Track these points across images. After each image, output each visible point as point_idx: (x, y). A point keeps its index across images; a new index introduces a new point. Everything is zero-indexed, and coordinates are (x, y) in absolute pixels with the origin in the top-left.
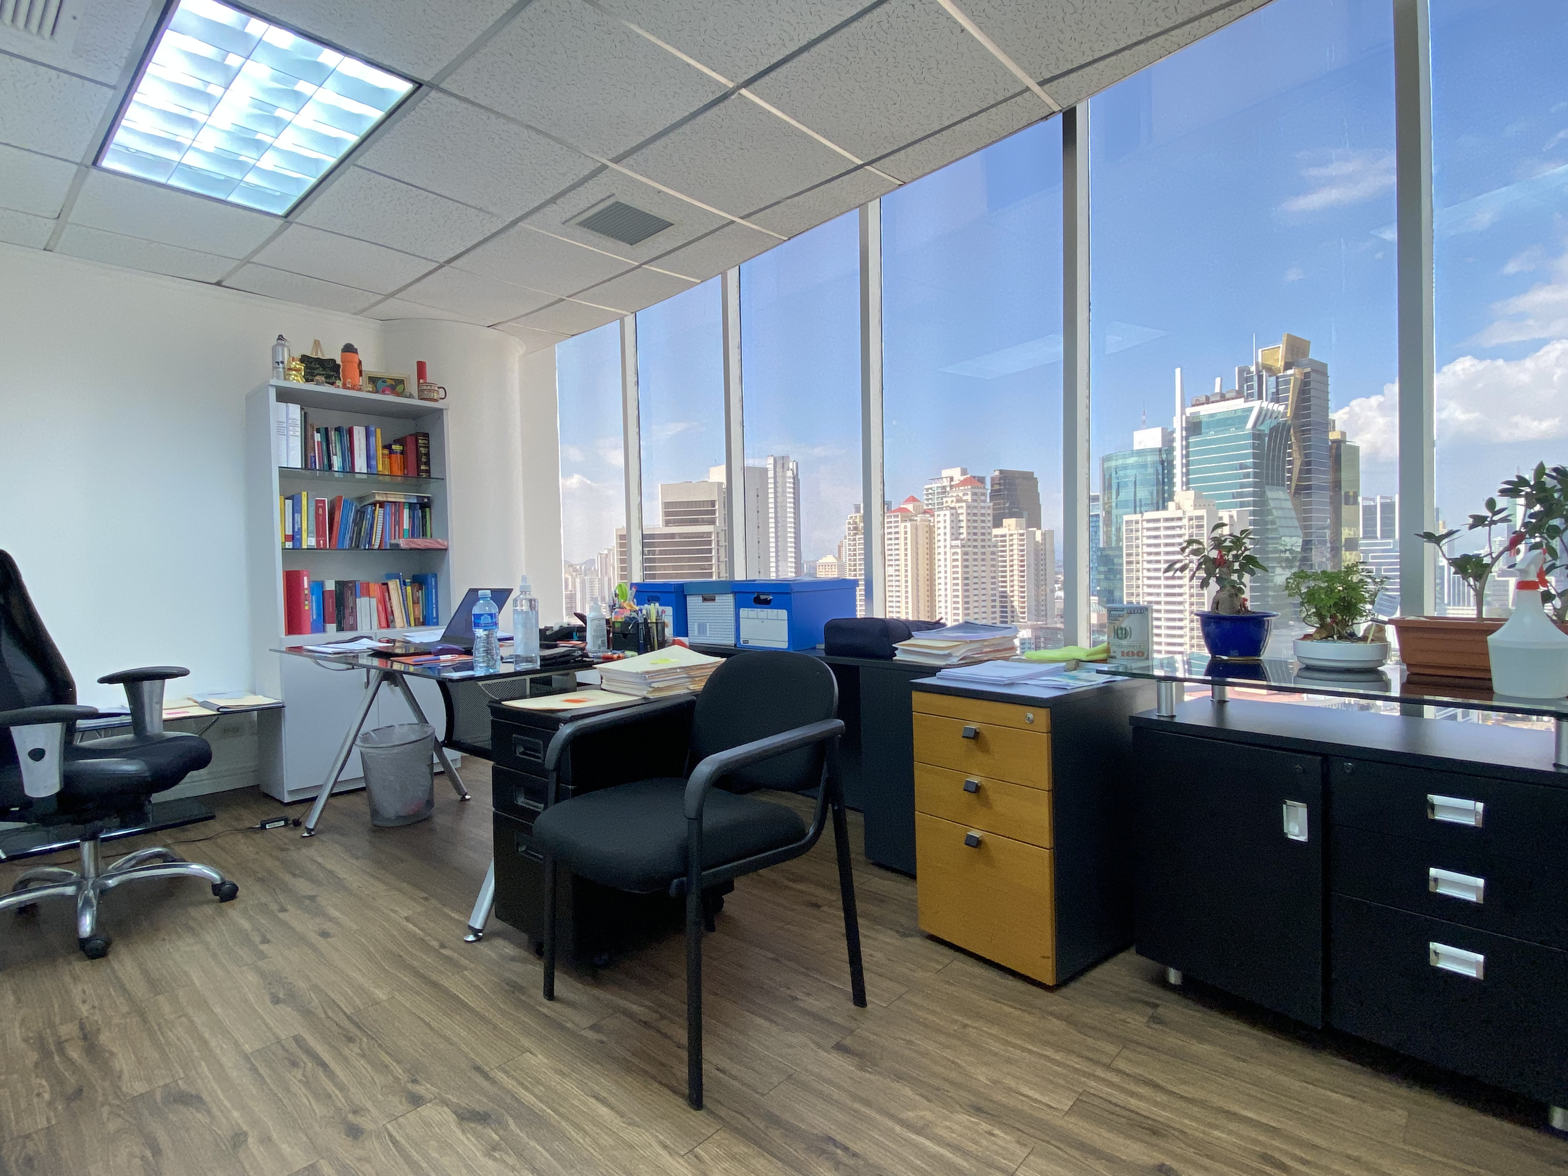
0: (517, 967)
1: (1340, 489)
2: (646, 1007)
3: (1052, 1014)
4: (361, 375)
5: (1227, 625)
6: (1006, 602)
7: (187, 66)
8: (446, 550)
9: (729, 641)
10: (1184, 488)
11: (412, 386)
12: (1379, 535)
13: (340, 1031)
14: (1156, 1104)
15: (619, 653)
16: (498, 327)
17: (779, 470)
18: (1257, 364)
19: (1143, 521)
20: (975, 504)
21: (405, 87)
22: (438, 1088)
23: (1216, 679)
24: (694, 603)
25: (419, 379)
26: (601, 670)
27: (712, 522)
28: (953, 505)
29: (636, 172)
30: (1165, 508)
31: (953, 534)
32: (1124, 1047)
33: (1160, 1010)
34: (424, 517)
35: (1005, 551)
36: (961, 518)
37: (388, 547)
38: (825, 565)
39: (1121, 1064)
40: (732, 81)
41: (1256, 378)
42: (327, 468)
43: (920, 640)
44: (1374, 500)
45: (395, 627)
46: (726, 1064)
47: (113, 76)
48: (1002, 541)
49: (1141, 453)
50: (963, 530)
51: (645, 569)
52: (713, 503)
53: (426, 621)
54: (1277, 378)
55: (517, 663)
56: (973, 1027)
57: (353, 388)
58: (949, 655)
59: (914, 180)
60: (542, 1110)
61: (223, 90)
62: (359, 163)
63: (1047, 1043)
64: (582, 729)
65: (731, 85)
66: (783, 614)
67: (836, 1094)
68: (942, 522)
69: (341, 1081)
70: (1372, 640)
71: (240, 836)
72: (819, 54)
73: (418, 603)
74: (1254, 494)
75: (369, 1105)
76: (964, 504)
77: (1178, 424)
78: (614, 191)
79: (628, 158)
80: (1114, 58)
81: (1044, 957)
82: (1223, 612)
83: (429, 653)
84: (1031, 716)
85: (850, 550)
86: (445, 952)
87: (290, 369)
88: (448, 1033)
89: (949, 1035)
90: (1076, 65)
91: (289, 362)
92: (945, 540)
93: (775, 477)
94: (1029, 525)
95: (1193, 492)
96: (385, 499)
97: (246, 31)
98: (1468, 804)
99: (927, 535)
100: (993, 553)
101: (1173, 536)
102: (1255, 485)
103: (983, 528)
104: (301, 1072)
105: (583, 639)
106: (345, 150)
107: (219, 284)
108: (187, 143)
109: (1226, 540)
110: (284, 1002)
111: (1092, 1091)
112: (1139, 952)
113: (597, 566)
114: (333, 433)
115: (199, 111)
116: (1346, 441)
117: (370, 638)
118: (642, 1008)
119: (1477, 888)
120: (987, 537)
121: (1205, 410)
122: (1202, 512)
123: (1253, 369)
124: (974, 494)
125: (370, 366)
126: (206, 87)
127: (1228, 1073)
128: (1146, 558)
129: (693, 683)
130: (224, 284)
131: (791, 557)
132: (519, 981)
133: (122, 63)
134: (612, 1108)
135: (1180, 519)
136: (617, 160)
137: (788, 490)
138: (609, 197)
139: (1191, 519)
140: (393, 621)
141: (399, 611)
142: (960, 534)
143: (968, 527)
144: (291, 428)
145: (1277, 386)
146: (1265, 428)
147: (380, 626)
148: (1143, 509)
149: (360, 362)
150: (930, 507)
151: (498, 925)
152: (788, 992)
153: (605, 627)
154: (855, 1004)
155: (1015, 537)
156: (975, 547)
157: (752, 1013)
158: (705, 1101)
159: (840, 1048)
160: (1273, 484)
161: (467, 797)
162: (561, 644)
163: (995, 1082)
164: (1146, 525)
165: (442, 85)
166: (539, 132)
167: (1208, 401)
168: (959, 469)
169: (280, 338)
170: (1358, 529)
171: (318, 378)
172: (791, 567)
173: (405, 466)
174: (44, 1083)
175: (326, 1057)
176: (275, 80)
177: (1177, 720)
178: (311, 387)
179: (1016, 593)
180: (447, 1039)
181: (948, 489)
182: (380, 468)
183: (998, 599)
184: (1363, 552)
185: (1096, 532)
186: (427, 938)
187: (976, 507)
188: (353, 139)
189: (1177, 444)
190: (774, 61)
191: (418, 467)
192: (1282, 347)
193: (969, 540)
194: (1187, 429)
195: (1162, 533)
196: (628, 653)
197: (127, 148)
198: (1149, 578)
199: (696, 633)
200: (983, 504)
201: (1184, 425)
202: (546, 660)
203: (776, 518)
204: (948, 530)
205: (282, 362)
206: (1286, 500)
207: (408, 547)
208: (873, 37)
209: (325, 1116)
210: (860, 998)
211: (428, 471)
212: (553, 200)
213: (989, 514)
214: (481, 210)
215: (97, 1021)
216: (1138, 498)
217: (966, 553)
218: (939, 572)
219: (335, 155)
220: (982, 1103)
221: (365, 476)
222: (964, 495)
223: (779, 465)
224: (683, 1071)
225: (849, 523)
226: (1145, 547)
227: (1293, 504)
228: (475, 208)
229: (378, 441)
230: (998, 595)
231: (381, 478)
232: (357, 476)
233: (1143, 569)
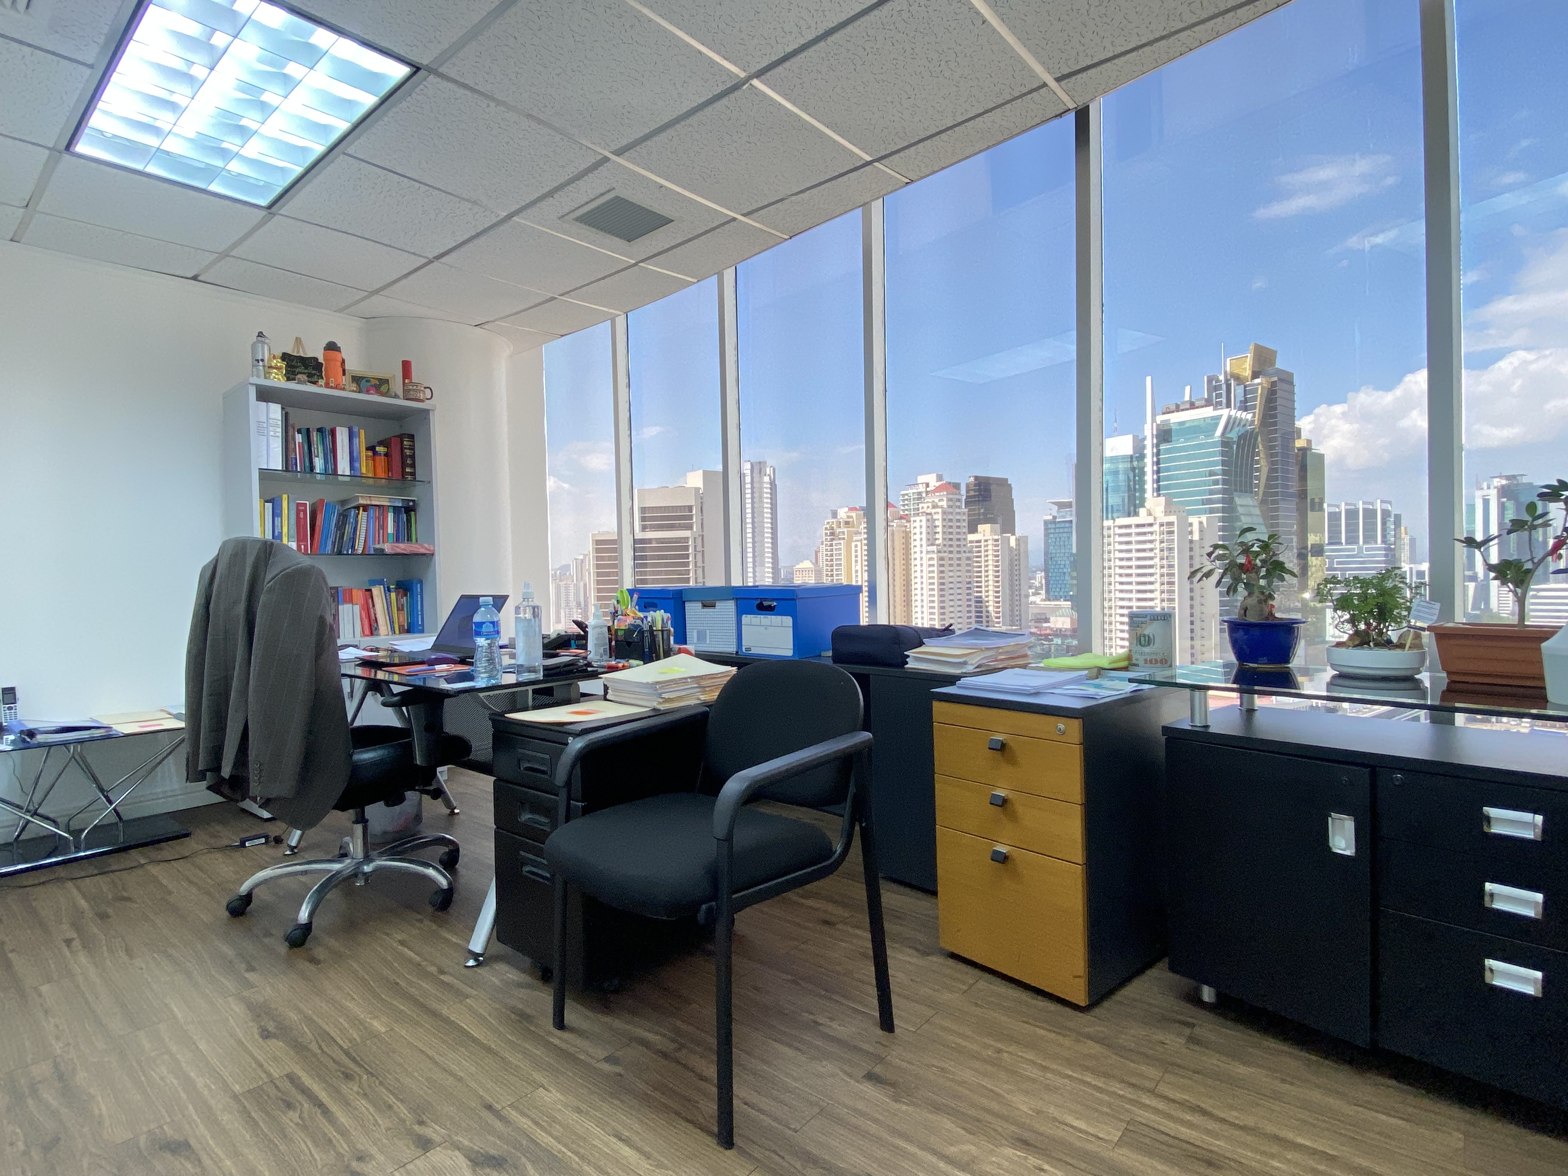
0: (523, 993)
1: (1306, 497)
2: (664, 1036)
3: (1089, 1037)
4: (344, 374)
5: (1256, 632)
6: (981, 607)
7: (172, 45)
8: (433, 554)
9: (729, 647)
10: (1155, 494)
11: (397, 386)
12: (1343, 541)
13: (337, 1067)
14: (1209, 1132)
15: (622, 663)
16: (486, 327)
17: (756, 475)
18: (1225, 372)
19: (1114, 527)
20: (951, 510)
21: (399, 71)
22: (445, 1128)
23: (1245, 687)
24: (693, 610)
25: (404, 379)
26: (606, 679)
27: (689, 527)
28: (929, 511)
29: (638, 165)
30: (1136, 514)
31: (929, 539)
32: (1166, 1071)
33: (1197, 1030)
34: (409, 521)
35: (980, 557)
36: (937, 523)
37: (372, 552)
38: (802, 570)
39: (1163, 1089)
40: (745, 71)
41: (1224, 387)
42: (308, 469)
43: (931, 647)
44: (1338, 506)
45: (378, 635)
46: (754, 1098)
47: (92, 53)
48: (977, 547)
49: (1114, 459)
50: (939, 536)
51: (635, 573)
52: (690, 508)
53: (411, 628)
54: (1245, 387)
55: (519, 673)
56: (1007, 1052)
57: (336, 388)
58: (965, 663)
59: (922, 178)
60: (560, 1151)
61: (209, 70)
62: (350, 151)
63: (1087, 1069)
64: (595, 743)
65: (743, 75)
66: (788, 621)
67: (873, 1128)
68: (918, 527)
69: (342, 1123)
70: (1410, 647)
71: (218, 855)
72: (836, 43)
73: (403, 610)
74: (1223, 501)
75: (374, 1150)
76: (940, 510)
77: (1149, 432)
78: (614, 185)
79: (631, 151)
80: (1134, 54)
81: (1076, 977)
82: (1252, 619)
83: (422, 663)
84: (1061, 726)
85: (827, 555)
86: (445, 978)
87: (271, 367)
88: (454, 1067)
89: (984, 1061)
90: (1096, 60)
91: (269, 360)
92: (921, 546)
93: (752, 483)
94: (1003, 531)
95: (1164, 498)
96: (369, 502)
97: (234, 8)
98: (1527, 817)
99: (904, 541)
100: (968, 559)
101: (1144, 542)
102: (1224, 491)
103: (958, 533)
104: (297, 1115)
105: (584, 647)
106: (334, 137)
107: (195, 278)
108: (167, 128)
109: (1253, 546)
110: (275, 1036)
111: (1139, 1119)
112: (1173, 969)
113: (573, 571)
114: (315, 433)
115: (180, 94)
116: (1311, 449)
117: (356, 646)
118: (658, 1037)
119: (1537, 903)
120: (962, 543)
121: (1175, 418)
122: (1173, 518)
123: (1222, 378)
124: (949, 500)
125: (354, 365)
126: (189, 68)
127: (1277, 1097)
128: (1118, 563)
129: (704, 692)
130: (200, 278)
131: (768, 562)
132: (528, 1011)
133: (102, 40)
134: (637, 1149)
135: (1151, 525)
136: (619, 153)
137: (765, 495)
138: (609, 191)
139: (1162, 525)
140: (377, 629)
141: (383, 618)
142: (936, 539)
143: (944, 533)
144: (271, 429)
145: (1245, 394)
146: (1233, 435)
147: (364, 634)
148: (1115, 515)
149: (343, 361)
150: (906, 512)
151: (501, 948)
152: (811, 1017)
153: (607, 635)
154: (883, 1028)
155: (990, 542)
156: (951, 552)
157: (776, 1041)
158: (736, 1140)
159: (871, 1077)
160: (1241, 491)
161: (456, 811)
162: (562, 652)
163: (1039, 1112)
164: (1118, 531)
165: (440, 70)
166: (539, 121)
167: (1178, 409)
168: (935, 475)
169: (260, 335)
170: (1323, 536)
171: (299, 376)
172: (768, 572)
173: (389, 468)
174: (18, 1130)
175: (324, 1096)
176: (261, 61)
177: (1211, 730)
178: (292, 386)
179: (991, 598)
180: (452, 1074)
181: (924, 495)
182: (364, 470)
183: (973, 604)
184: (1328, 557)
185: (1069, 538)
186: (424, 963)
187: (951, 513)
188: (343, 126)
189: (1149, 451)
190: (789, 49)
191: (403, 469)
192: (1250, 356)
193: (945, 545)
194: (1157, 436)
195: (1134, 538)
196: (633, 662)
197: (101, 132)
198: (1121, 583)
199: (695, 640)
200: (958, 510)
201: (1155, 433)
202: (550, 669)
203: (753, 523)
204: (924, 536)
205: (263, 360)
206: (1254, 506)
207: (393, 552)
208: (892, 27)
209: (327, 1165)
210: (887, 1023)
211: (413, 474)
212: (550, 194)
213: (964, 520)
214: (475, 203)
215: (72, 1060)
216: (1110, 504)
217: (942, 559)
218: (916, 577)
219: (324, 142)
220: (1026, 1135)
221: (348, 479)
222: (940, 501)
223: (756, 471)
224: (711, 1107)
225: (826, 529)
226: (1117, 552)
227: (1261, 511)
228: (468, 201)
229: (361, 443)
230: (973, 599)
231: (364, 481)
232: (340, 478)
233: (1115, 574)
